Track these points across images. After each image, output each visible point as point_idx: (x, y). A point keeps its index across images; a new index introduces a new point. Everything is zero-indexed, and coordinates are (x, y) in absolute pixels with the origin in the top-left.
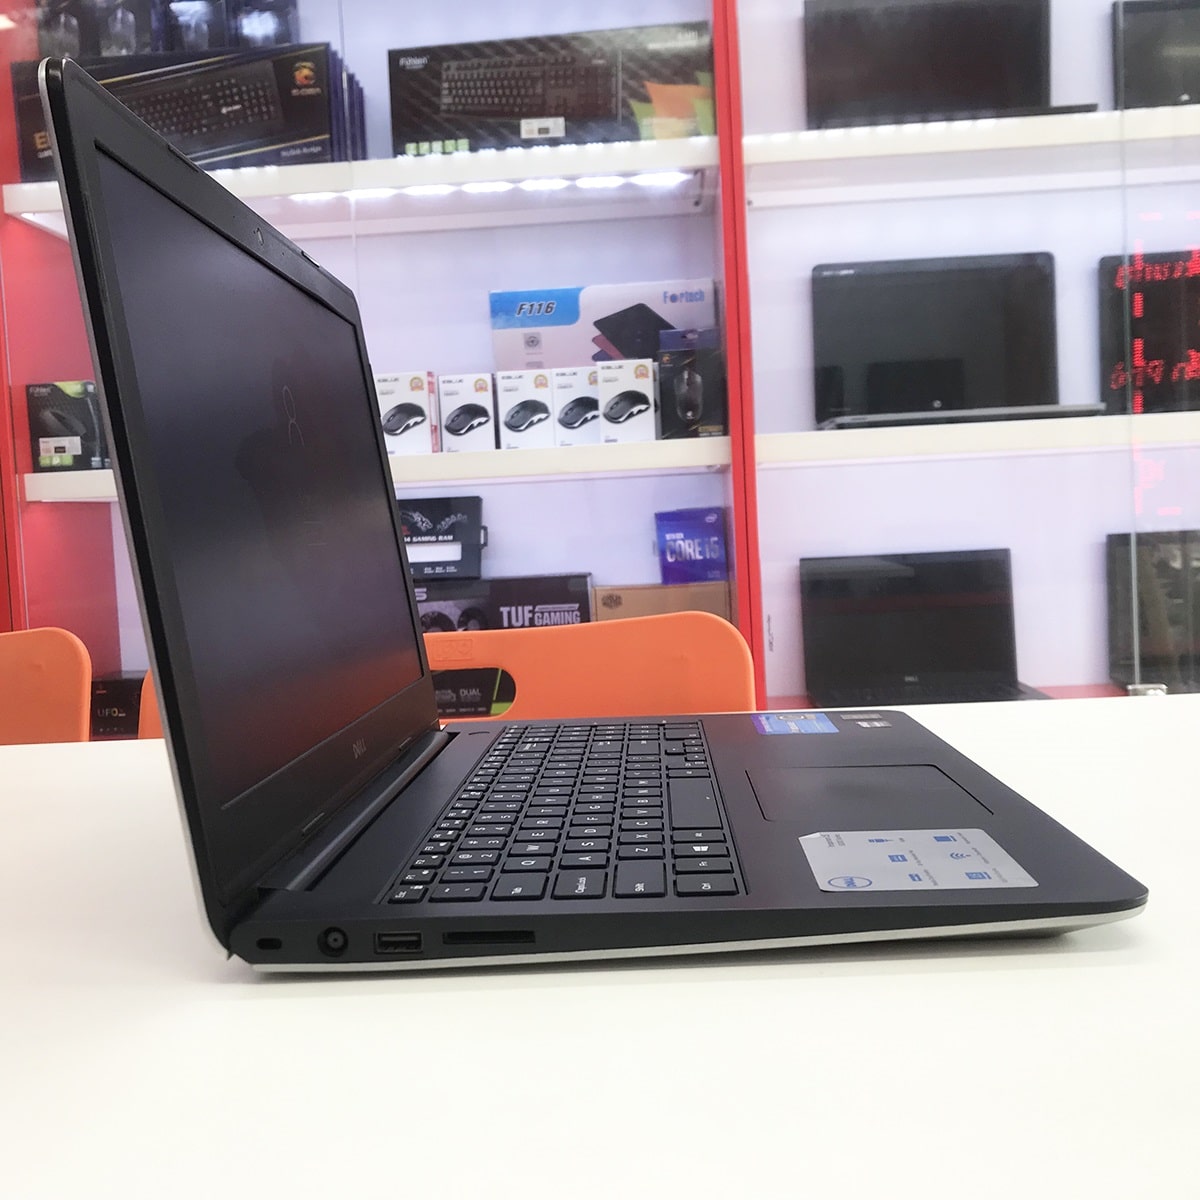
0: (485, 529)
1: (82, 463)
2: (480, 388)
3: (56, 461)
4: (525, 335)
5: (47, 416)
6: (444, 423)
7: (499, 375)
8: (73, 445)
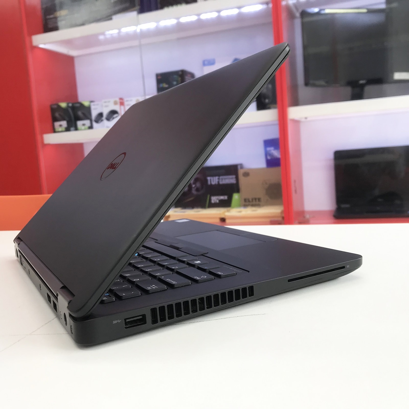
1: (68, 129)
3: (60, 129)
5: (57, 115)
8: (64, 124)
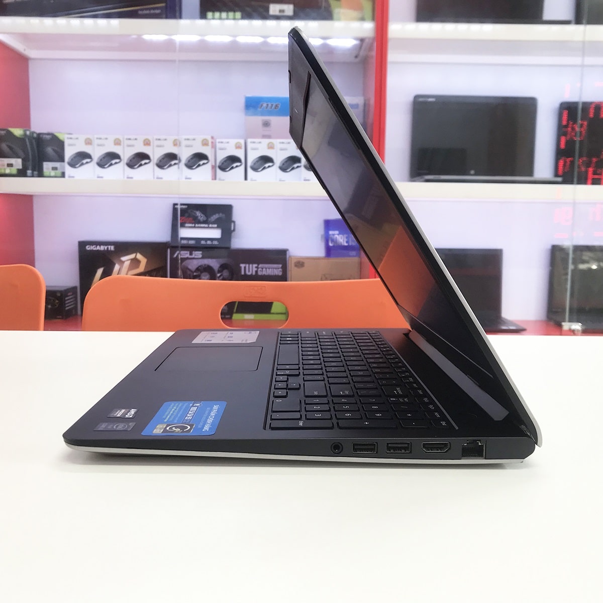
0: (234, 222)
1: (22, 173)
2: (238, 147)
3: (8, 171)
4: (263, 120)
5: (4, 146)
6: (218, 164)
7: (249, 140)
8: (18, 163)
